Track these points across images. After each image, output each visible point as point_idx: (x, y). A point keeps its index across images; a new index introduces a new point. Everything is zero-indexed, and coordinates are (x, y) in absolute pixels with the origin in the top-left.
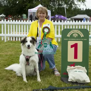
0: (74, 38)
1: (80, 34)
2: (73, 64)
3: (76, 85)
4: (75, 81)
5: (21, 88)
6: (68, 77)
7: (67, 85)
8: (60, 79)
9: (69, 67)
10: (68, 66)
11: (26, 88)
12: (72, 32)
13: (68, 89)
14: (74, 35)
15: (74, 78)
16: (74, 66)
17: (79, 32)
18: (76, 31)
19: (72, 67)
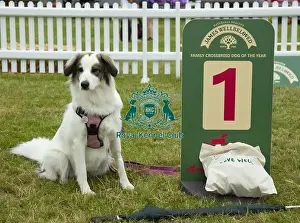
0: (224, 51)
1: (243, 37)
2: (219, 137)
3: (230, 203)
4: (227, 192)
5: (51, 215)
6: (204, 179)
7: (200, 203)
8: (177, 186)
9: (205, 149)
10: (203, 145)
11: (69, 214)
12: (216, 31)
13: (205, 215)
14: (223, 41)
15: (225, 180)
16: (223, 142)
17: (242, 31)
18: (230, 28)
19: (218, 147)
